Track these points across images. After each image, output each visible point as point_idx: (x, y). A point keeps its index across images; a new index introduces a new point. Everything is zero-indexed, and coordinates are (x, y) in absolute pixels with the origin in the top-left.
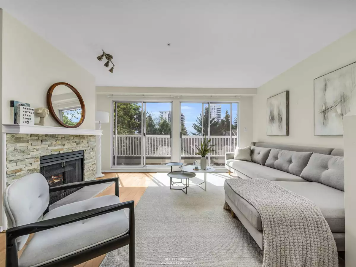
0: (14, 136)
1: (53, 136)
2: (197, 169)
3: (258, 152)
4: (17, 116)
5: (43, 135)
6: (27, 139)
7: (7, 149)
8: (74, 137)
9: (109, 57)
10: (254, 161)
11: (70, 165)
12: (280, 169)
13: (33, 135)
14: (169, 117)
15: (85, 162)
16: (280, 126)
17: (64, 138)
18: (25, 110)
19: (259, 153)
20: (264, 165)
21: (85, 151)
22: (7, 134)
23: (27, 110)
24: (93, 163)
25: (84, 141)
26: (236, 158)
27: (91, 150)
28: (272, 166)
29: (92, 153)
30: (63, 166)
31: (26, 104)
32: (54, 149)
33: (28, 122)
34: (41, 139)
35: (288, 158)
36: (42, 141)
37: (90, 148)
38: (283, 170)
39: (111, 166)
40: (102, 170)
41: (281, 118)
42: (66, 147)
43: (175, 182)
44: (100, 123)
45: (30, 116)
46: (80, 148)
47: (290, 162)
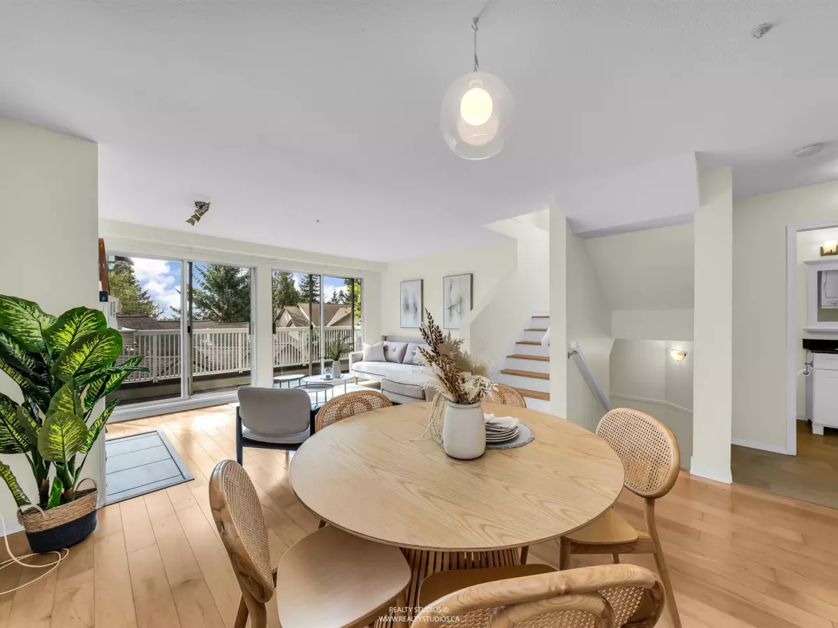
2: (330, 378)
3: (393, 348)
10: (388, 361)
16: (415, 317)
19: (395, 350)
20: (401, 363)
26: (365, 359)
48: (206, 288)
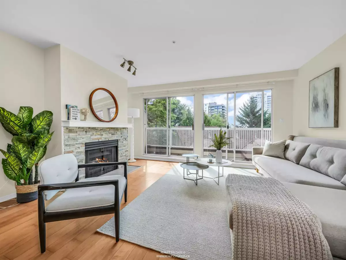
0: (68, 128)
1: (94, 129)
2: (212, 161)
3: (293, 147)
4: (69, 115)
5: (87, 128)
6: (76, 131)
7: (64, 137)
8: (110, 129)
9: (130, 63)
10: (286, 159)
11: (107, 151)
12: (317, 170)
13: (80, 128)
14: (209, 110)
15: (119, 149)
16: (326, 115)
17: (103, 129)
18: (74, 110)
19: (294, 150)
20: (298, 164)
21: (119, 140)
22: (64, 127)
23: (75, 111)
24: (126, 150)
25: (118, 132)
26: (265, 153)
27: (124, 140)
28: (307, 166)
29: (124, 142)
30: (102, 151)
31: (75, 106)
32: (95, 138)
33: (76, 119)
34: (85, 130)
35: (328, 157)
36: (86, 131)
37: (123, 138)
38: (322, 172)
39: (142, 154)
40: (134, 156)
41: (328, 105)
42: (103, 136)
43: (191, 173)
44: (132, 118)
45: (77, 114)
46: (114, 138)
47: (331, 162)
48: (244, 116)
